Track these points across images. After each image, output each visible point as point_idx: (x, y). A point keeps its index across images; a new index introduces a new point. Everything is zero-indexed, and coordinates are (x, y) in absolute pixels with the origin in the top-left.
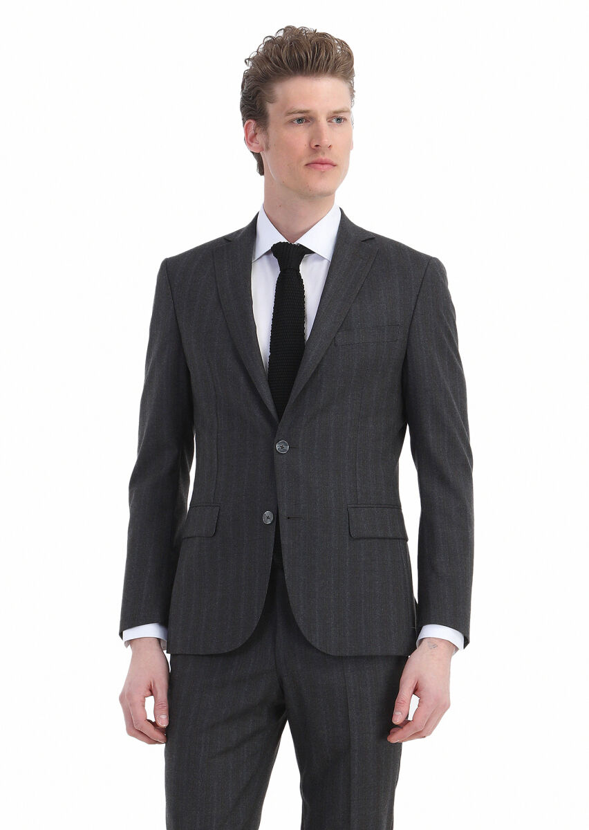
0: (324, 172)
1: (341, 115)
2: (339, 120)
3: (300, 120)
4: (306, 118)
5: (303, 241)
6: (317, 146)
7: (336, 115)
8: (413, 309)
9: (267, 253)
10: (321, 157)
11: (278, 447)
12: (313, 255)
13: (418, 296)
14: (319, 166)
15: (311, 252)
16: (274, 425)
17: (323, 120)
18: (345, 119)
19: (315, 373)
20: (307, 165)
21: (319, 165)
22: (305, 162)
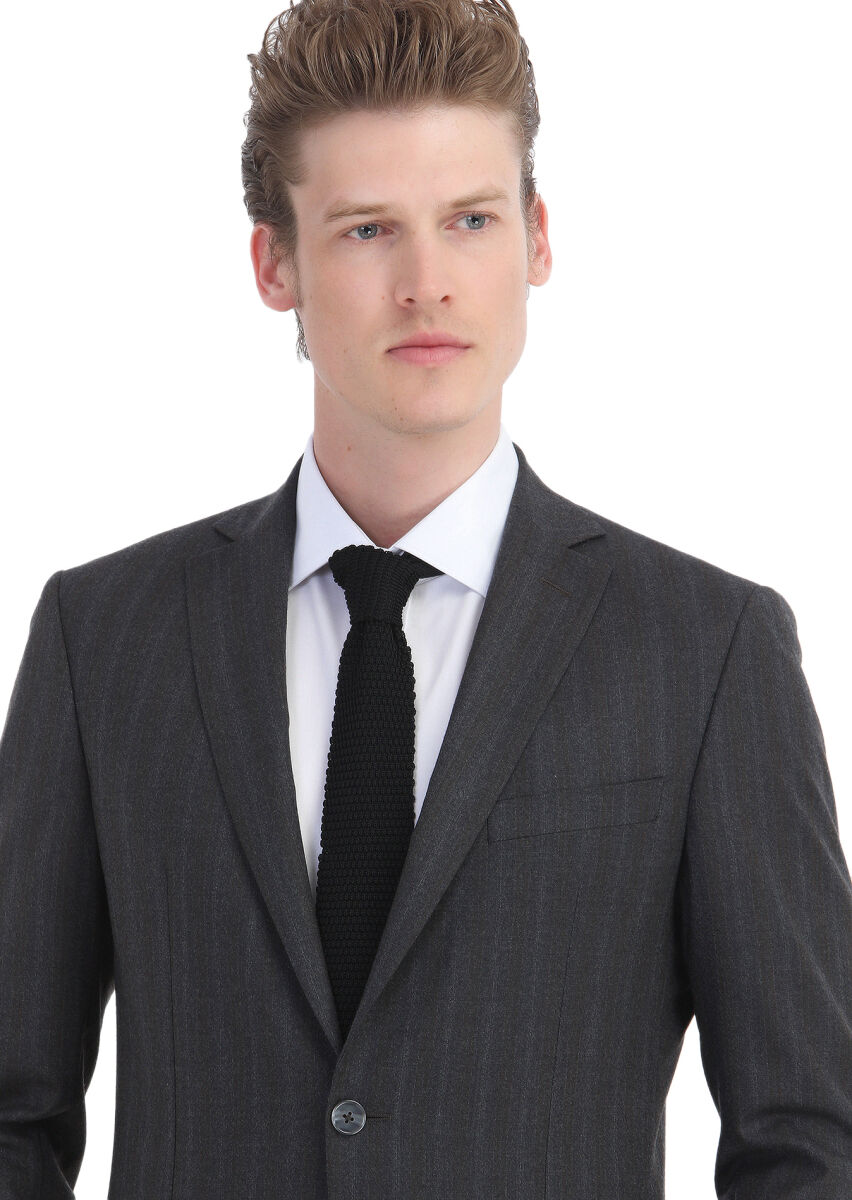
0: (434, 369)
1: (481, 208)
2: (476, 219)
3: (367, 230)
4: (380, 227)
5: (412, 543)
6: (410, 300)
7: (466, 209)
8: (702, 731)
9: (320, 572)
10: (424, 329)
11: (335, 1116)
12: (438, 580)
13: (715, 695)
14: (421, 354)
15: (434, 572)
16: (328, 1056)
17: (426, 231)
18: (493, 217)
19: (436, 916)
20: (389, 351)
21: (420, 350)
22: (383, 344)
